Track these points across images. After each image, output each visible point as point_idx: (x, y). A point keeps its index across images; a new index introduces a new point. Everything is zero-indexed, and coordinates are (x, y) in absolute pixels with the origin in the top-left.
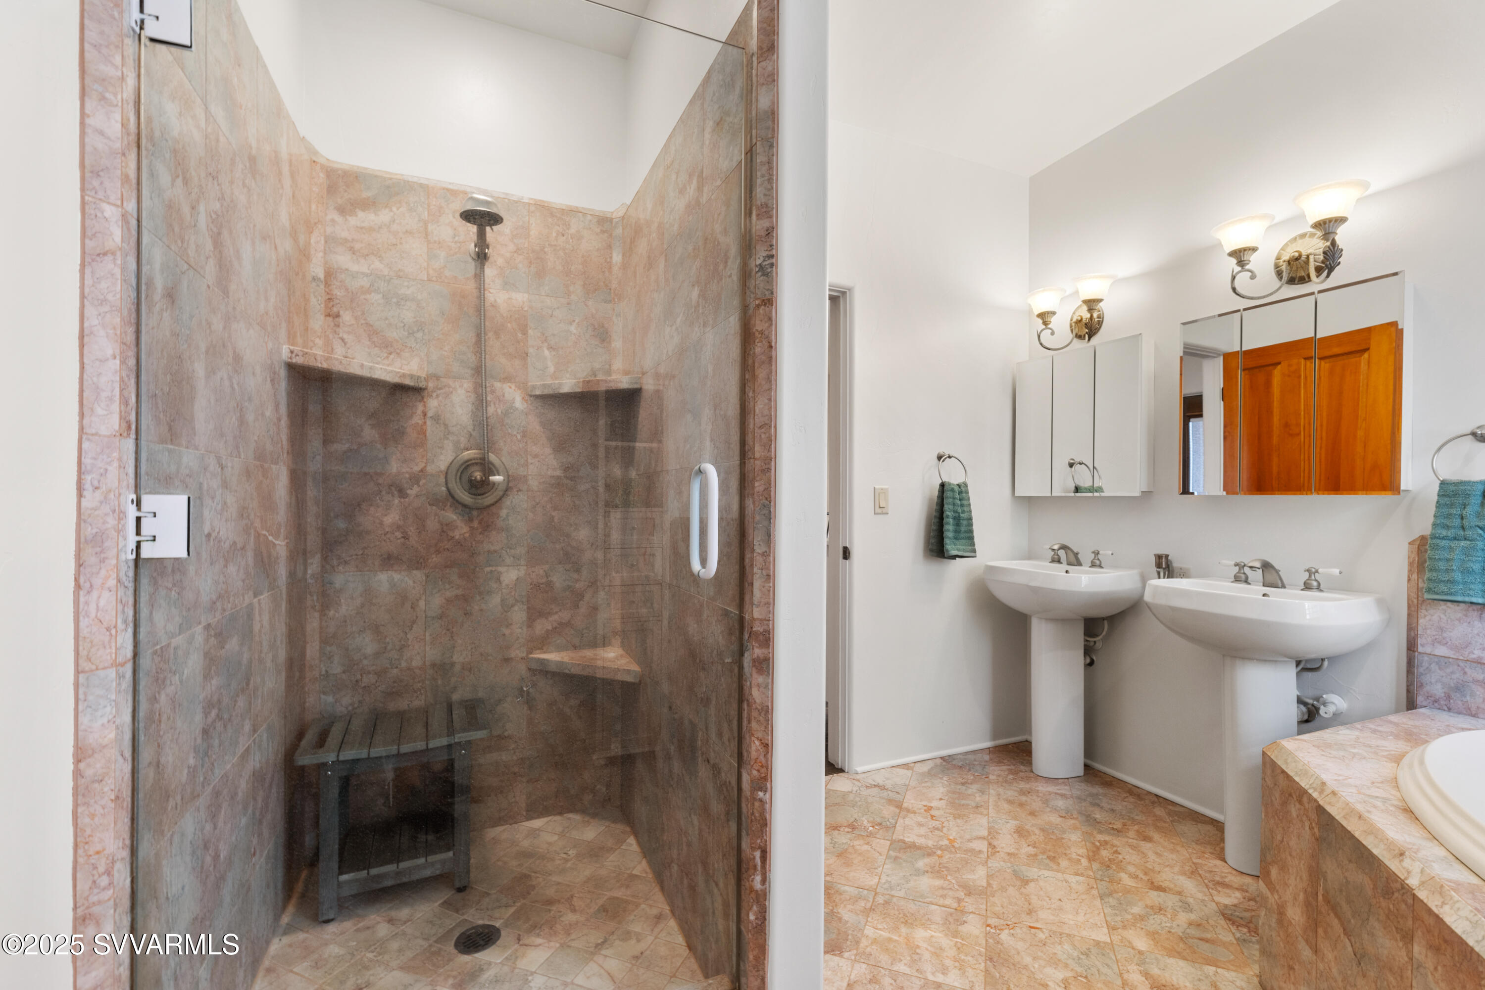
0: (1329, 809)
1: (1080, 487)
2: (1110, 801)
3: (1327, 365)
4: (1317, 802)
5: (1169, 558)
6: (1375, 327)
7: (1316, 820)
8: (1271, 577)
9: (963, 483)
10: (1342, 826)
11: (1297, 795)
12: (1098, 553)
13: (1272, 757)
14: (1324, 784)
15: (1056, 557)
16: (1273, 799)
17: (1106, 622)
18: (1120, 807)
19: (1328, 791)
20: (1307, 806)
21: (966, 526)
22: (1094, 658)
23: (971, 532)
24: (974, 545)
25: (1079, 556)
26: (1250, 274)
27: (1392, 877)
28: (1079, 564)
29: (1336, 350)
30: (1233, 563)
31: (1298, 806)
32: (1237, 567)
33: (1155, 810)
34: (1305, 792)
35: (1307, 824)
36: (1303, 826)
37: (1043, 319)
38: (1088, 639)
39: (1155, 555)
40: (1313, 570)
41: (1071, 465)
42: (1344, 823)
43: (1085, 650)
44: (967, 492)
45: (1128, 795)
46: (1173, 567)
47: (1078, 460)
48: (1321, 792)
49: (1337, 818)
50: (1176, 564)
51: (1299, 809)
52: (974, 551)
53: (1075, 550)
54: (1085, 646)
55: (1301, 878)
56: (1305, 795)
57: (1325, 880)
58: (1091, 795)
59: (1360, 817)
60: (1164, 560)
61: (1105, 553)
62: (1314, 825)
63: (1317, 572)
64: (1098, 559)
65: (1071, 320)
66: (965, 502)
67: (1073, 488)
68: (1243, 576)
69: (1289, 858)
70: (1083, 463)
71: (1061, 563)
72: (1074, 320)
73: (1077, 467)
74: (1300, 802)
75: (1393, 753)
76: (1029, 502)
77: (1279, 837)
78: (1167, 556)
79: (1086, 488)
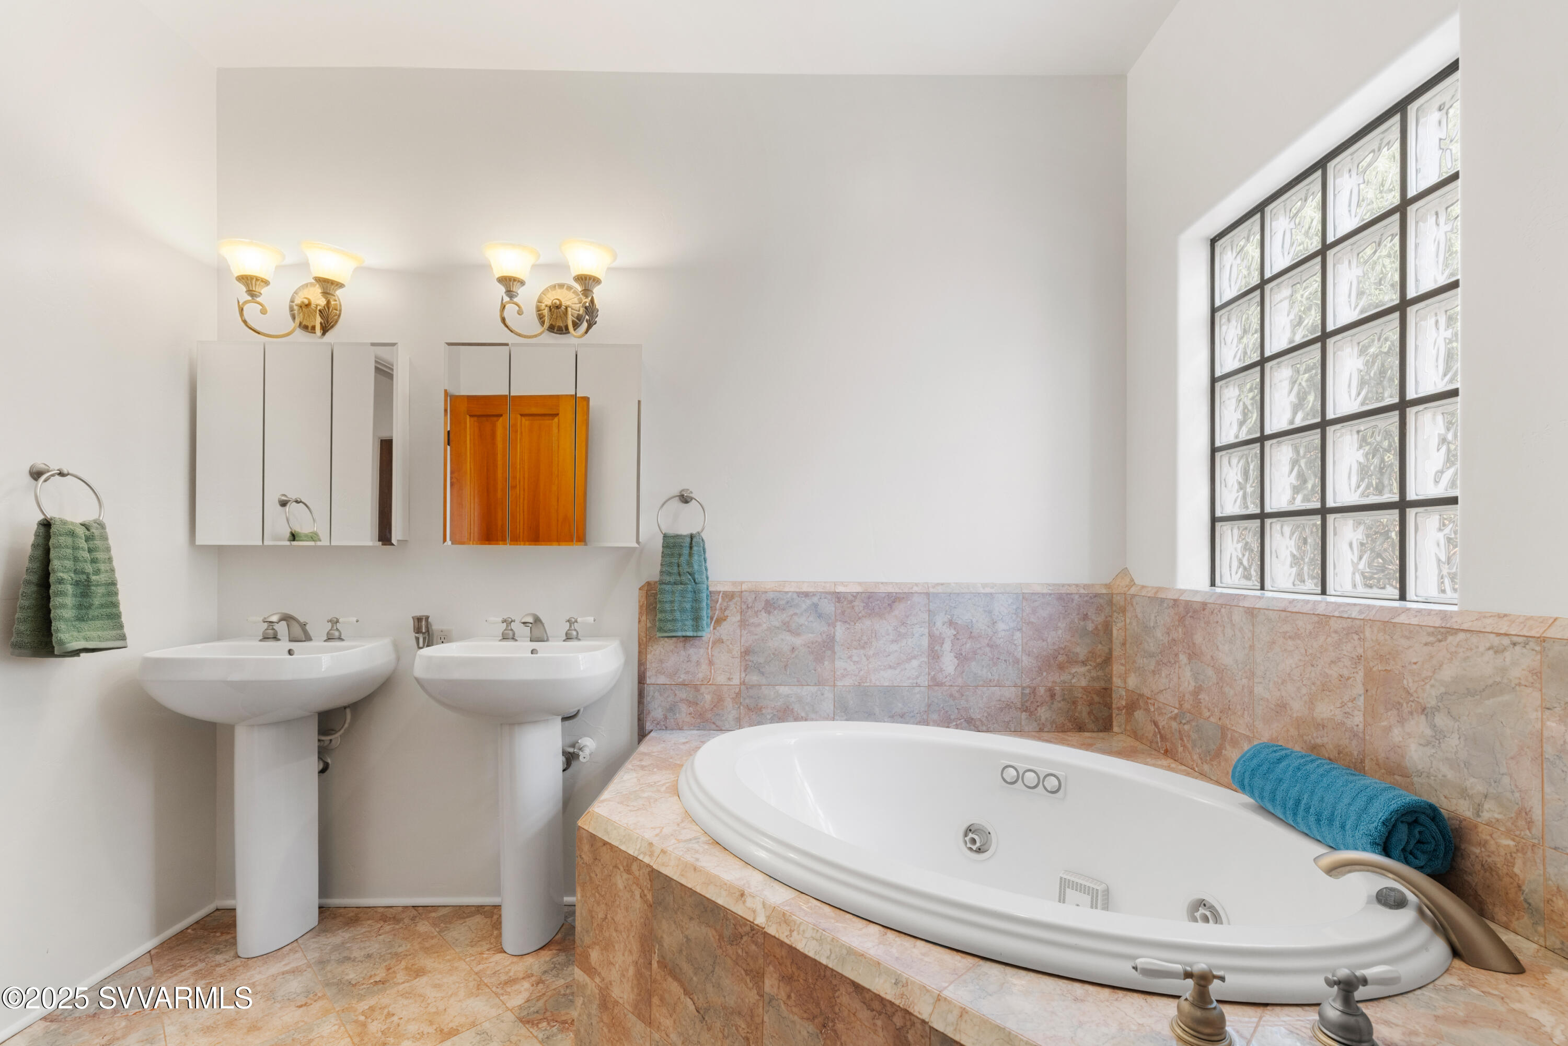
0: (666, 871)
1: (298, 533)
2: (362, 945)
3: (527, 422)
4: (651, 867)
5: (429, 620)
6: (562, 396)
7: (649, 886)
8: (537, 633)
9: (95, 521)
10: (682, 885)
11: (625, 864)
12: (337, 622)
13: (590, 830)
14: (651, 844)
15: (270, 632)
16: (593, 875)
17: (348, 711)
18: (377, 946)
19: (657, 852)
20: (637, 873)
21: (103, 595)
22: (329, 761)
23: (115, 605)
24: (121, 627)
25: (308, 627)
26: (517, 308)
27: (740, 921)
28: (308, 638)
29: (534, 410)
30: (500, 619)
31: (625, 876)
32: (505, 624)
33: (418, 928)
34: (635, 859)
35: (637, 893)
36: (633, 896)
37: (247, 285)
38: (323, 738)
39: (413, 618)
40: (573, 620)
41: (283, 504)
42: (683, 881)
43: (319, 753)
44: (105, 538)
45: (382, 923)
46: (432, 630)
47: (292, 496)
48: (651, 855)
49: (675, 878)
50: (436, 626)
51: (628, 880)
52: (123, 638)
53: (302, 620)
54: (319, 747)
55: (630, 951)
56: (635, 863)
57: (661, 945)
58: (336, 948)
59: (695, 869)
60: (424, 623)
61: (347, 621)
62: (646, 892)
63: (576, 621)
64: (337, 629)
65: (292, 301)
66: (100, 555)
67: (288, 535)
68: (510, 632)
69: (614, 934)
70: (301, 502)
71: (279, 640)
72: (298, 301)
73: (292, 507)
74: (628, 871)
75: (667, 785)
76: (221, 552)
77: (601, 915)
78: (427, 618)
79: (306, 535)
